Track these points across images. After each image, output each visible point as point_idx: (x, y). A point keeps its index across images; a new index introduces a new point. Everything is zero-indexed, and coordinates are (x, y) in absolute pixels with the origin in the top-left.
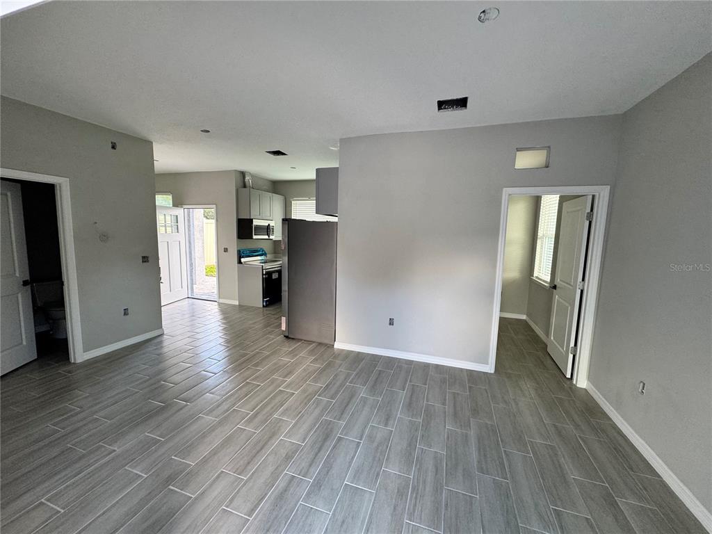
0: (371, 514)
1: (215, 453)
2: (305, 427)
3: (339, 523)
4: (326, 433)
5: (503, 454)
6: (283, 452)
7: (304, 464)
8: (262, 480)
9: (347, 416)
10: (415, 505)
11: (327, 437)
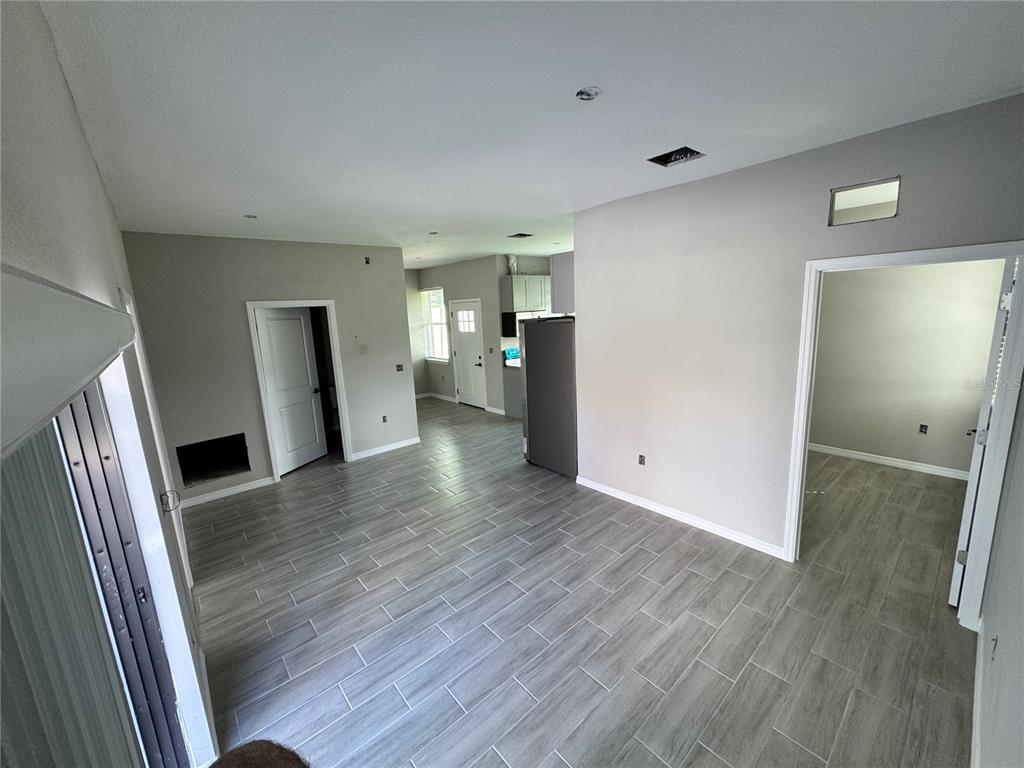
0: (486, 658)
1: (399, 562)
2: (484, 562)
3: (455, 652)
4: (500, 573)
5: (693, 662)
6: (450, 579)
7: (460, 595)
8: (418, 596)
9: (531, 564)
10: (534, 668)
11: (497, 577)
